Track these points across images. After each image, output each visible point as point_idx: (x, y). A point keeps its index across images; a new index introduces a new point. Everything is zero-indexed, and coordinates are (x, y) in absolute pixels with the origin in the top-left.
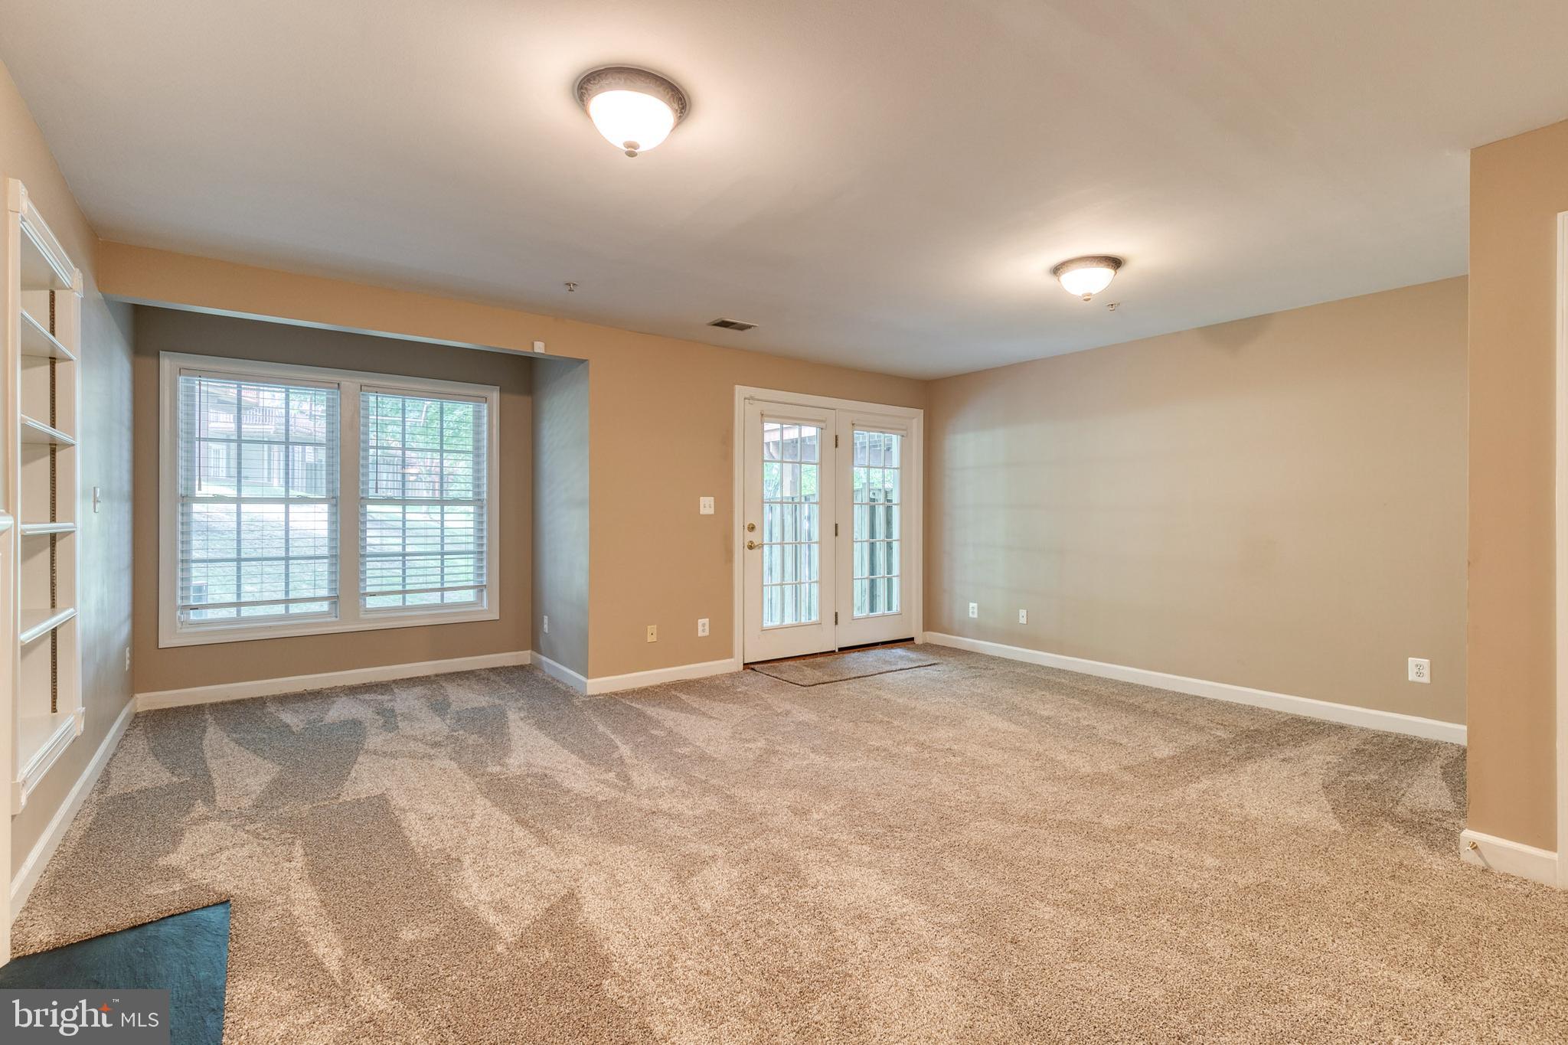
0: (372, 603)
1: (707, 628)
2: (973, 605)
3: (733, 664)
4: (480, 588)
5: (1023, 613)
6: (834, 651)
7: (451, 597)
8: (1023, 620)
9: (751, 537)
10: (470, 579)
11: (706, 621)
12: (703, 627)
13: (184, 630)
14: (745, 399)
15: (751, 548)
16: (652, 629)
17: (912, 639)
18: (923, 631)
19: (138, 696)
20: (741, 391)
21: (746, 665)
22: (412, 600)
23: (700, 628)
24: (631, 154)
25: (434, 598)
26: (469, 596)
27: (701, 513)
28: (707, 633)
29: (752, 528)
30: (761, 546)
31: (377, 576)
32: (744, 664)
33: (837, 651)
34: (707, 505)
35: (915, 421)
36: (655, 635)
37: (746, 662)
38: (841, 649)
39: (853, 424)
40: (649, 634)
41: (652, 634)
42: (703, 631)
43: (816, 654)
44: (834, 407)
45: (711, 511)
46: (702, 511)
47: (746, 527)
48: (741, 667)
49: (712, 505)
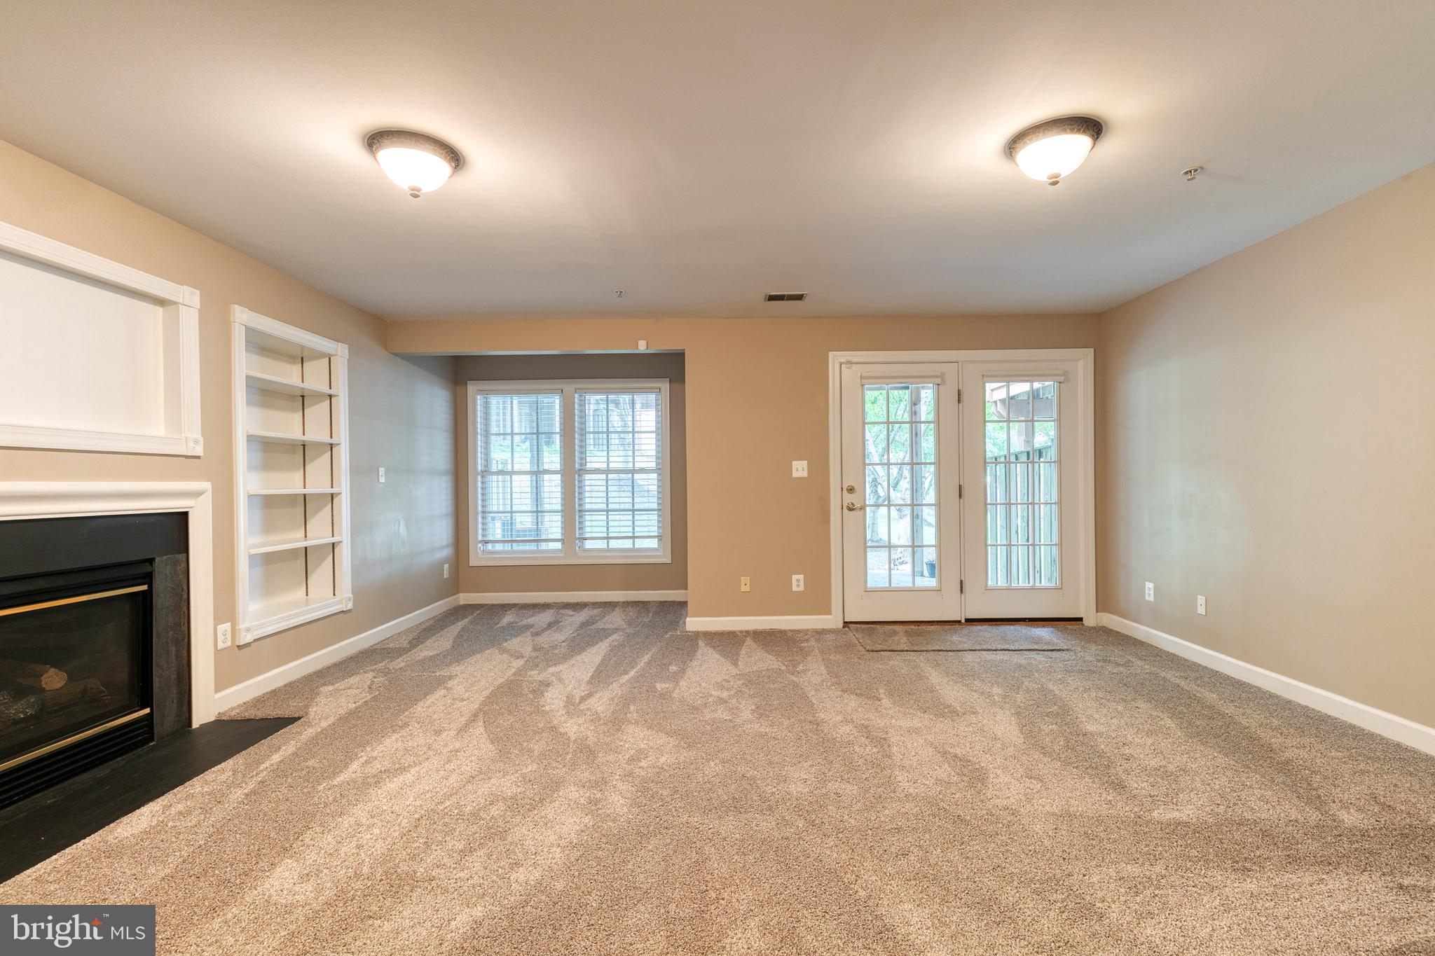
0: (589, 545)
1: (802, 583)
2: (1149, 585)
3: (832, 621)
4: (660, 538)
5: (1201, 600)
6: (960, 622)
7: (640, 544)
8: (1201, 610)
9: (849, 499)
10: (654, 531)
11: (801, 577)
12: (798, 582)
13: (485, 556)
14: (842, 365)
15: (850, 509)
16: (745, 580)
17: (1081, 619)
18: (1097, 612)
19: (461, 594)
20: (836, 359)
21: (846, 624)
22: (614, 544)
23: (794, 583)
24: (416, 196)
25: (628, 544)
26: (653, 543)
27: (794, 476)
28: (802, 588)
29: (851, 490)
30: (863, 508)
31: (594, 526)
32: (845, 623)
33: (963, 621)
34: (800, 469)
35: (1081, 363)
36: (749, 586)
37: (846, 621)
38: (968, 620)
39: (983, 376)
40: (743, 584)
41: (745, 585)
42: (798, 586)
43: (934, 622)
44: (955, 360)
45: (805, 474)
46: (795, 474)
47: (845, 489)
48: (841, 625)
49: (806, 468)
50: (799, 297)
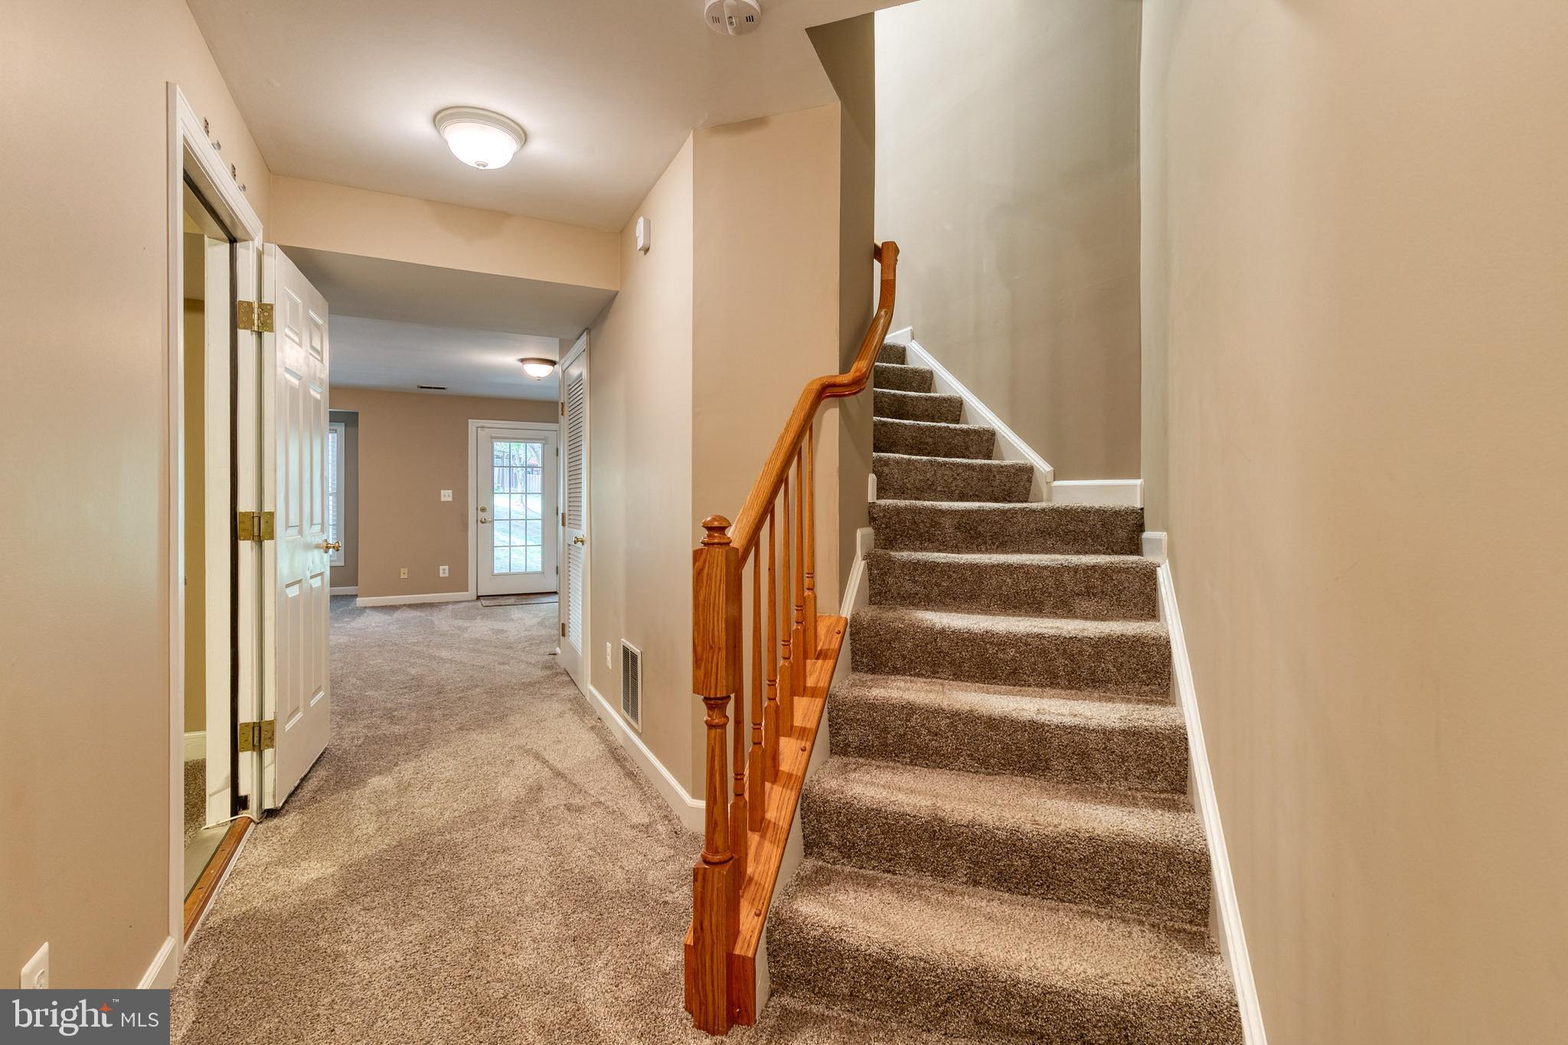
1: (447, 571)
3: (468, 595)
6: (556, 592)
9: (482, 515)
11: (447, 567)
12: (444, 571)
14: (477, 428)
15: (483, 522)
16: (404, 570)
20: (473, 424)
21: (478, 597)
23: (441, 572)
28: (447, 575)
29: (483, 510)
30: (492, 522)
34: (447, 495)
36: (406, 574)
37: (479, 595)
40: (402, 573)
41: (404, 574)
42: (444, 573)
44: (555, 429)
45: (450, 499)
46: (443, 499)
47: (479, 509)
48: (475, 598)
49: (451, 495)
50: (444, 388)
